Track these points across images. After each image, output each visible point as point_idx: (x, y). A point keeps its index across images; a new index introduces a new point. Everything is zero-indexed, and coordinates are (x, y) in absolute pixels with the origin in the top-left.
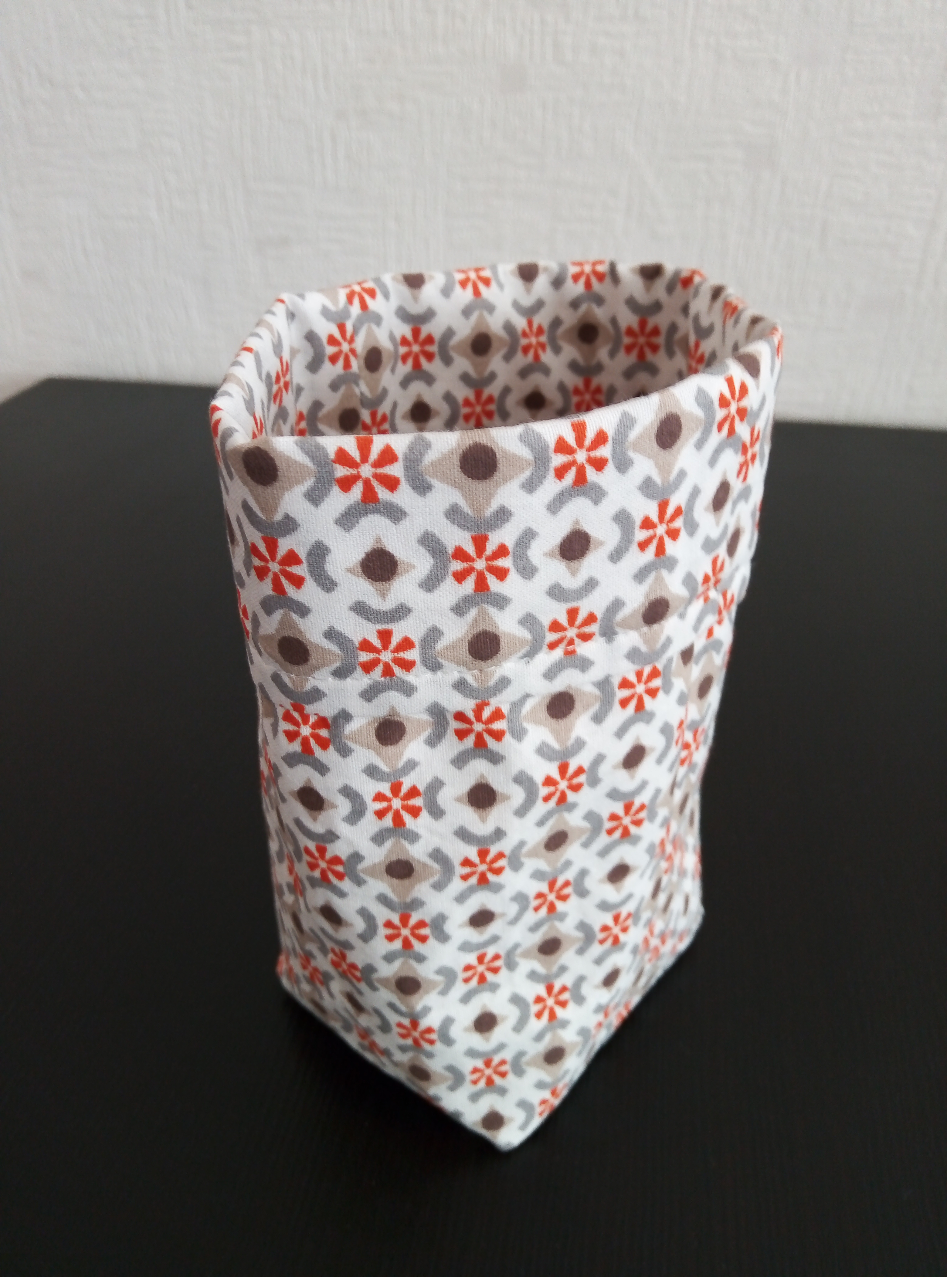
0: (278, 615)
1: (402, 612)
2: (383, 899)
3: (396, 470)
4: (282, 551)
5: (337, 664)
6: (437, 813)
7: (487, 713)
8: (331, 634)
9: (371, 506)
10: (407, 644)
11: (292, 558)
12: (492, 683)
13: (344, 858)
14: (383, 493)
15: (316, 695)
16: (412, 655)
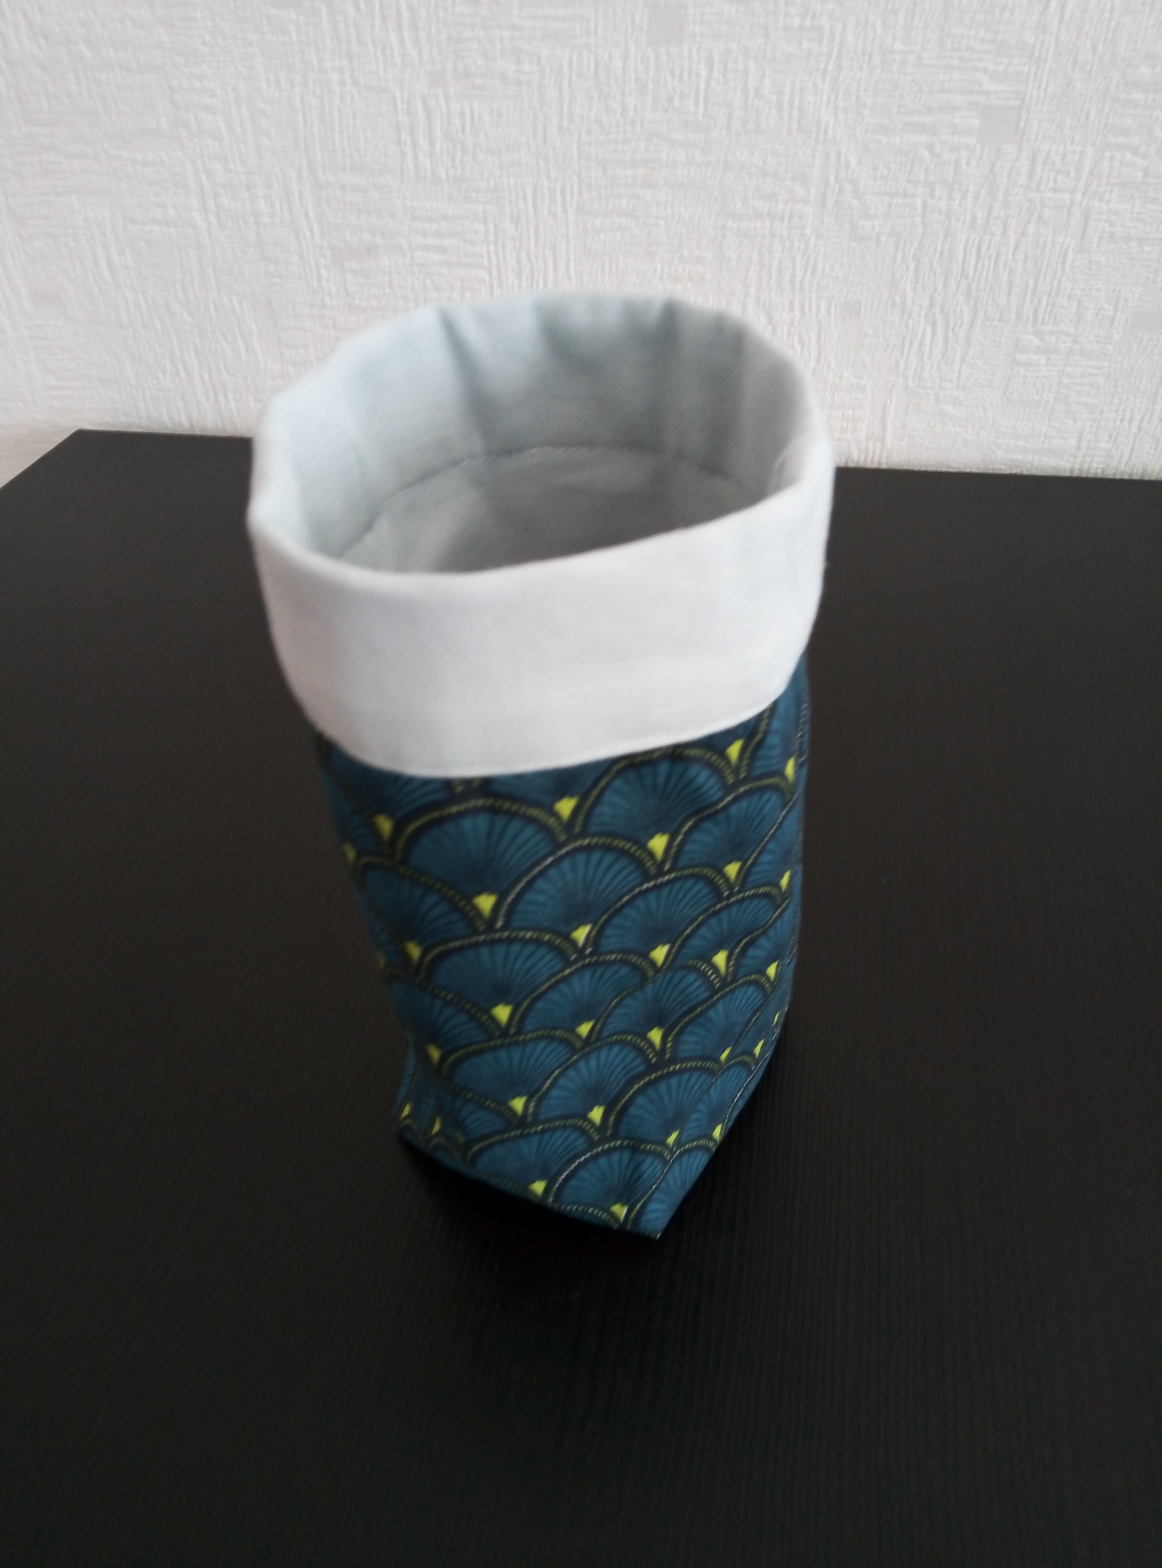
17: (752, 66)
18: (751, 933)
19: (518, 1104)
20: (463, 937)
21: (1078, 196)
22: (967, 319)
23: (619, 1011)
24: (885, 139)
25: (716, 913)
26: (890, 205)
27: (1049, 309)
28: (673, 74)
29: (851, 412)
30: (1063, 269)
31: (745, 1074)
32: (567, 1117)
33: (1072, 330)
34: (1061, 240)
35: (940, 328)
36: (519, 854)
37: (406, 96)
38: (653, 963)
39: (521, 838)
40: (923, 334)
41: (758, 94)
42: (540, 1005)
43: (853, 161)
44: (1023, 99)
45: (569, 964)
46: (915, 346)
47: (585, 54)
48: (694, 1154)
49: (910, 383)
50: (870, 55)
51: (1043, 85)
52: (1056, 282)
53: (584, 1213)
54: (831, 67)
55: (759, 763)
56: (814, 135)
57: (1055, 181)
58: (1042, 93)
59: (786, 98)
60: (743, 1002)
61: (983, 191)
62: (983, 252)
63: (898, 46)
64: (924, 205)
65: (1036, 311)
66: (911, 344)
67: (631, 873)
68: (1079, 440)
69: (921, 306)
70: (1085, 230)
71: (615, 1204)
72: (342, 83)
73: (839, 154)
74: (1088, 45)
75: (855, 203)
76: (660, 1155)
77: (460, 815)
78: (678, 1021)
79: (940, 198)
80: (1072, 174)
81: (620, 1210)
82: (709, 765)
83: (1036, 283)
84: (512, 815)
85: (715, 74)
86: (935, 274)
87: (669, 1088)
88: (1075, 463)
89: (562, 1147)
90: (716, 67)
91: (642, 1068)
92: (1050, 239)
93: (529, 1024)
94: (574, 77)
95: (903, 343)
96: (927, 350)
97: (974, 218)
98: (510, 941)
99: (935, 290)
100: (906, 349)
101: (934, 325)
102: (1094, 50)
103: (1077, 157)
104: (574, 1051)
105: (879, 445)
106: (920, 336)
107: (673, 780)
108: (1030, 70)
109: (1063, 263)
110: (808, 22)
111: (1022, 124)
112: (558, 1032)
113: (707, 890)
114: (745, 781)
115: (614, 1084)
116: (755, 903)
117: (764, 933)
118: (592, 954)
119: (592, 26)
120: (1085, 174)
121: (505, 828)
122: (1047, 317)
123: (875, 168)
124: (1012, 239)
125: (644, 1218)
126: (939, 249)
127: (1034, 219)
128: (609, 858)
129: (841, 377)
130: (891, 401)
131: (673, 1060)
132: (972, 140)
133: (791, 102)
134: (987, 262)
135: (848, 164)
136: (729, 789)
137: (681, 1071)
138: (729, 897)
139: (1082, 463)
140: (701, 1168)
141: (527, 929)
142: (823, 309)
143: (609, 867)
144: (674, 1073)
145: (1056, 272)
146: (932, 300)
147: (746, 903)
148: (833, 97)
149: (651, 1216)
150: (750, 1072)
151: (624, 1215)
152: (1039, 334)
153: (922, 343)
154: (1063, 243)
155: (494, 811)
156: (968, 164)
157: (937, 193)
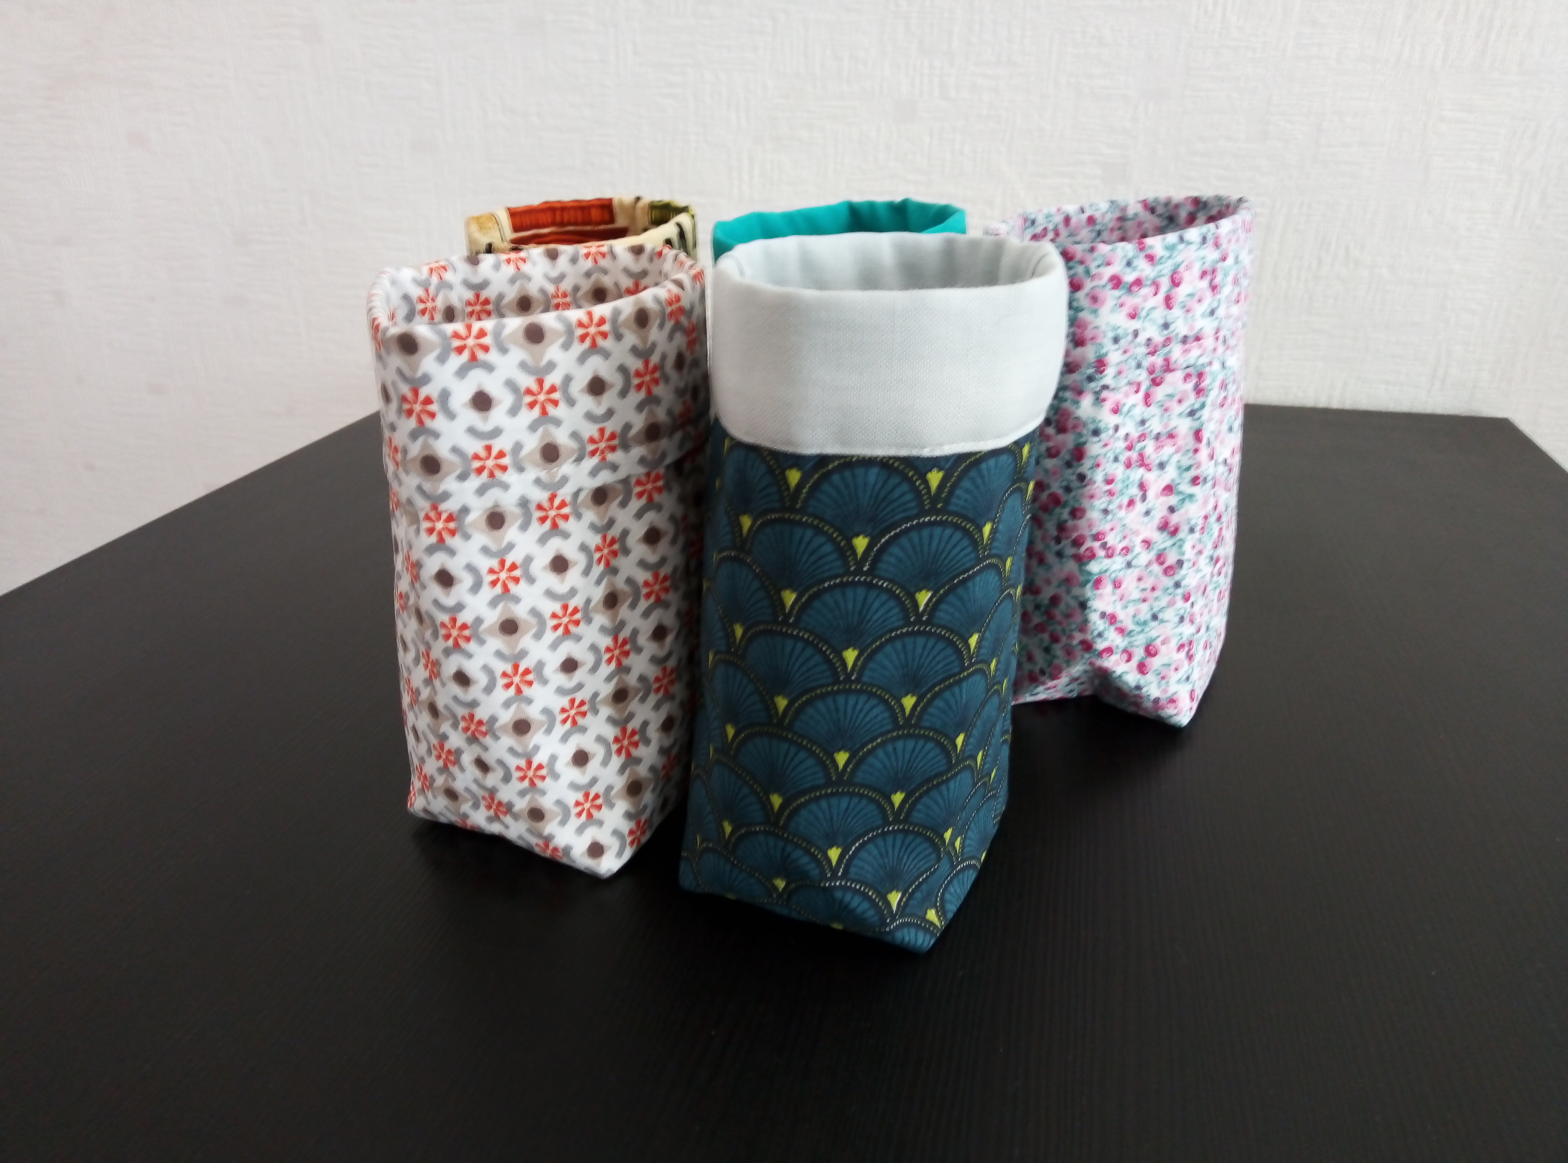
0: (420, 441)
1: (496, 432)
2: (499, 654)
3: (487, 340)
4: (422, 396)
5: (458, 472)
6: (531, 580)
7: (557, 502)
8: (455, 450)
9: (475, 363)
10: (501, 454)
11: (428, 401)
12: (557, 479)
13: (469, 624)
14: (481, 355)
15: (446, 496)
16: (505, 461)
19: (841, 758)
93: (866, 675)
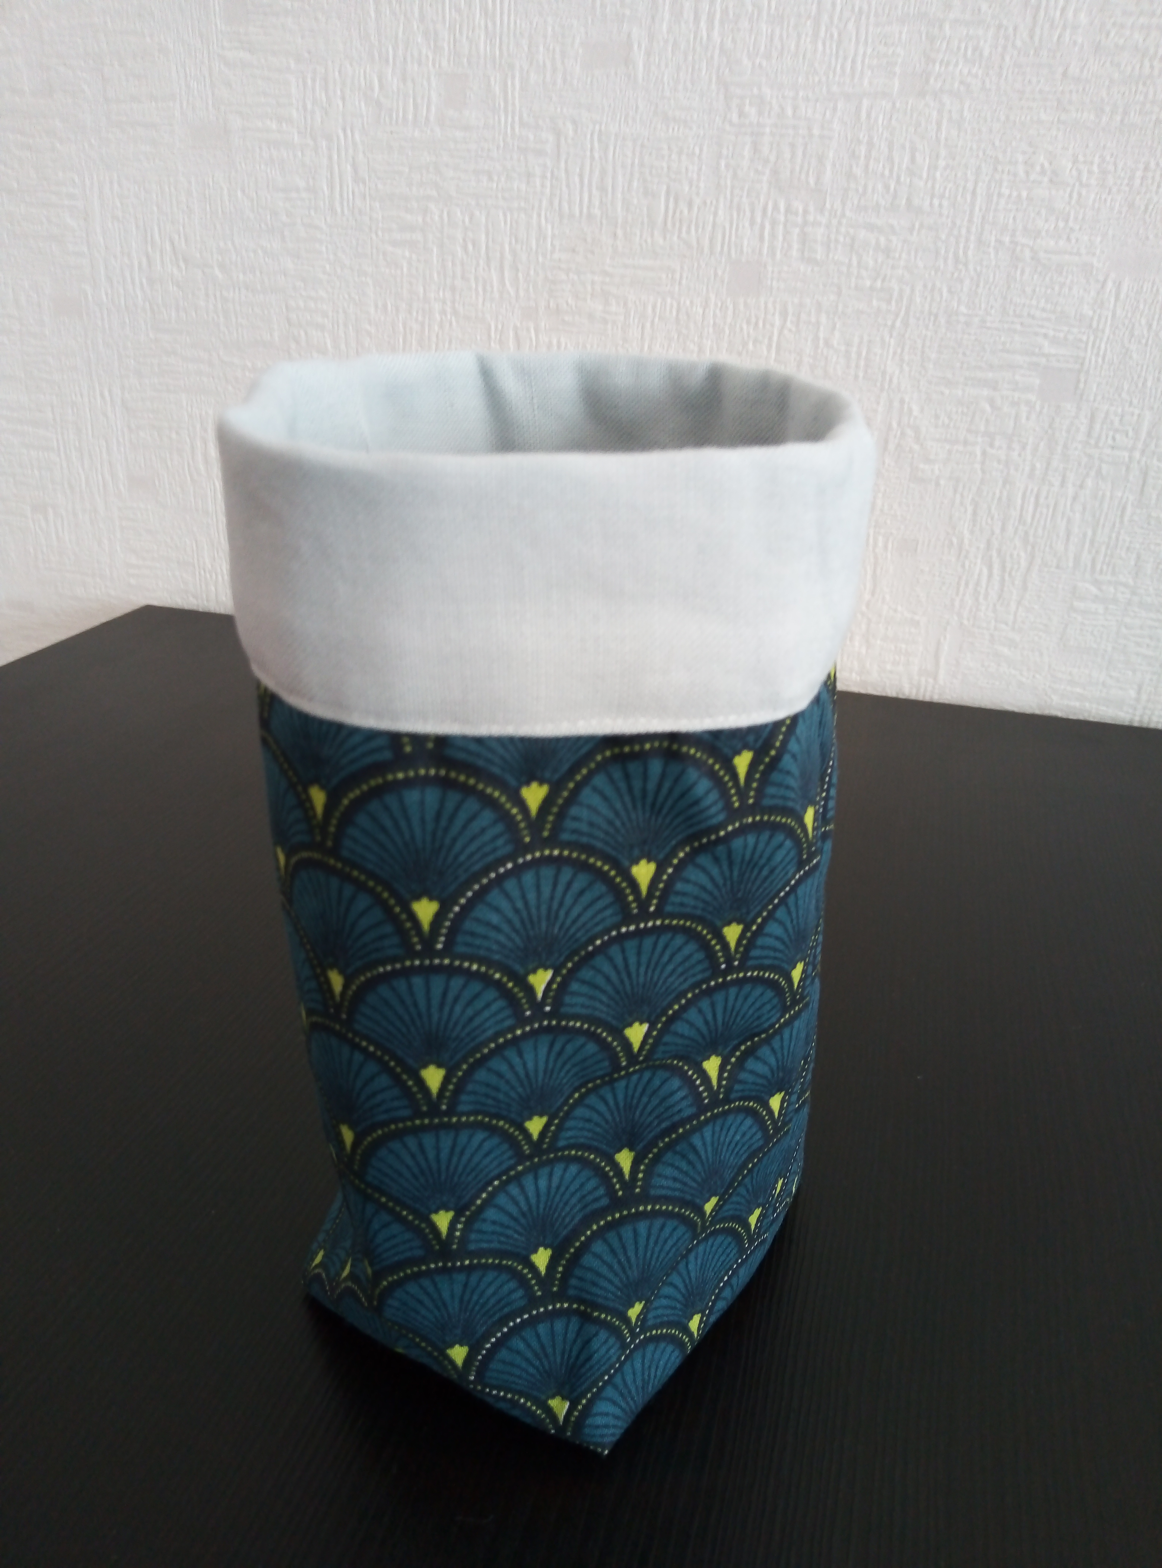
17: (823, 319)
18: (751, 1038)
19: (442, 1220)
20: (393, 960)
21: (1137, 455)
22: (1024, 564)
23: (580, 1112)
24: (947, 392)
25: (710, 992)
26: (950, 452)
27: (1107, 559)
28: (748, 322)
29: (904, 646)
30: (1122, 522)
31: (734, 1251)
32: (502, 1254)
33: (1131, 582)
34: (1120, 494)
35: (996, 571)
36: (473, 847)
37: (500, 327)
38: (627, 1044)
39: (475, 826)
40: (980, 575)
41: (827, 343)
42: (481, 1075)
43: (916, 409)
44: (1082, 364)
45: (522, 1021)
46: (971, 586)
47: (669, 300)
48: (662, 1345)
49: (965, 622)
50: (936, 316)
51: (1101, 353)
52: (1114, 535)
53: (514, 1403)
54: (898, 323)
55: (771, 790)
56: (878, 384)
57: (1114, 439)
58: (1100, 360)
59: (855, 349)
60: (738, 1137)
61: (1042, 444)
62: (1042, 500)
63: (963, 309)
64: (984, 453)
65: (1094, 561)
66: (967, 584)
67: (605, 908)
68: (1139, 692)
69: (978, 548)
70: (1143, 485)
71: (553, 1397)
72: (443, 312)
73: (902, 402)
74: (1143, 322)
75: (916, 447)
76: (615, 1332)
77: (408, 783)
78: (653, 1143)
79: (1000, 448)
80: (1131, 433)
81: (560, 1406)
82: (712, 775)
83: (1094, 533)
84: (467, 791)
85: (788, 324)
86: (992, 519)
87: (636, 1233)
88: (1134, 715)
89: (492, 1301)
90: (789, 318)
91: (605, 1202)
92: (1108, 494)
93: (466, 1102)
94: (657, 320)
95: (958, 584)
96: (983, 591)
97: (1033, 468)
98: (451, 971)
99: (993, 533)
100: (962, 589)
101: (990, 568)
102: (1150, 326)
103: (1135, 418)
104: (521, 1157)
105: (931, 681)
106: (976, 577)
107: (667, 785)
108: (1088, 338)
109: (1122, 516)
110: (879, 284)
111: (1081, 385)
112: (501, 1123)
113: (700, 956)
114: (753, 810)
115: (567, 1220)
116: (759, 990)
117: (768, 1041)
118: (550, 1016)
119: (677, 276)
120: (1143, 435)
121: (457, 809)
122: (1105, 567)
123: (937, 417)
124: (1071, 491)
125: (589, 1421)
126: (997, 495)
127: (1093, 473)
128: (582, 880)
129: (896, 611)
130: (945, 638)
131: (645, 1198)
132: (1032, 397)
133: (859, 354)
134: (1045, 511)
135: (910, 410)
136: (733, 814)
137: (654, 1214)
138: (725, 973)
139: (1141, 716)
140: (670, 1371)
141: (472, 959)
142: (880, 544)
143: (582, 893)
144: (645, 1214)
145: (1114, 525)
146: (989, 544)
147: (747, 988)
148: (899, 351)
149: (599, 1421)
150: (742, 1250)
151: (563, 1418)
152: (1097, 583)
153: (978, 583)
154: (1122, 498)
155: (446, 784)
156: (1028, 419)
157: (997, 443)
